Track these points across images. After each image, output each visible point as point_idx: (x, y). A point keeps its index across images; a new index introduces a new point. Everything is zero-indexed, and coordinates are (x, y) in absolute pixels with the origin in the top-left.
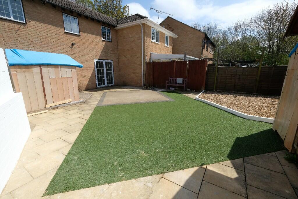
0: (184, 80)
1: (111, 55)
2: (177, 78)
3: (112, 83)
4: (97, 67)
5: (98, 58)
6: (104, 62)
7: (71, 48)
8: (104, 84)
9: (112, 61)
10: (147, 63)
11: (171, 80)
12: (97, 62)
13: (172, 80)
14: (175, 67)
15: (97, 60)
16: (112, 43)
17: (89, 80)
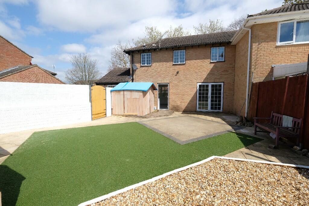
0: (295, 122)
1: (221, 77)
2: (283, 115)
3: (219, 108)
4: (200, 90)
5: (202, 81)
6: (210, 85)
7: (176, 75)
8: (207, 108)
9: (222, 84)
10: (253, 84)
11: (273, 116)
12: (200, 86)
13: (276, 117)
14: (286, 90)
15: (200, 84)
16: (226, 62)
17: (189, 103)
